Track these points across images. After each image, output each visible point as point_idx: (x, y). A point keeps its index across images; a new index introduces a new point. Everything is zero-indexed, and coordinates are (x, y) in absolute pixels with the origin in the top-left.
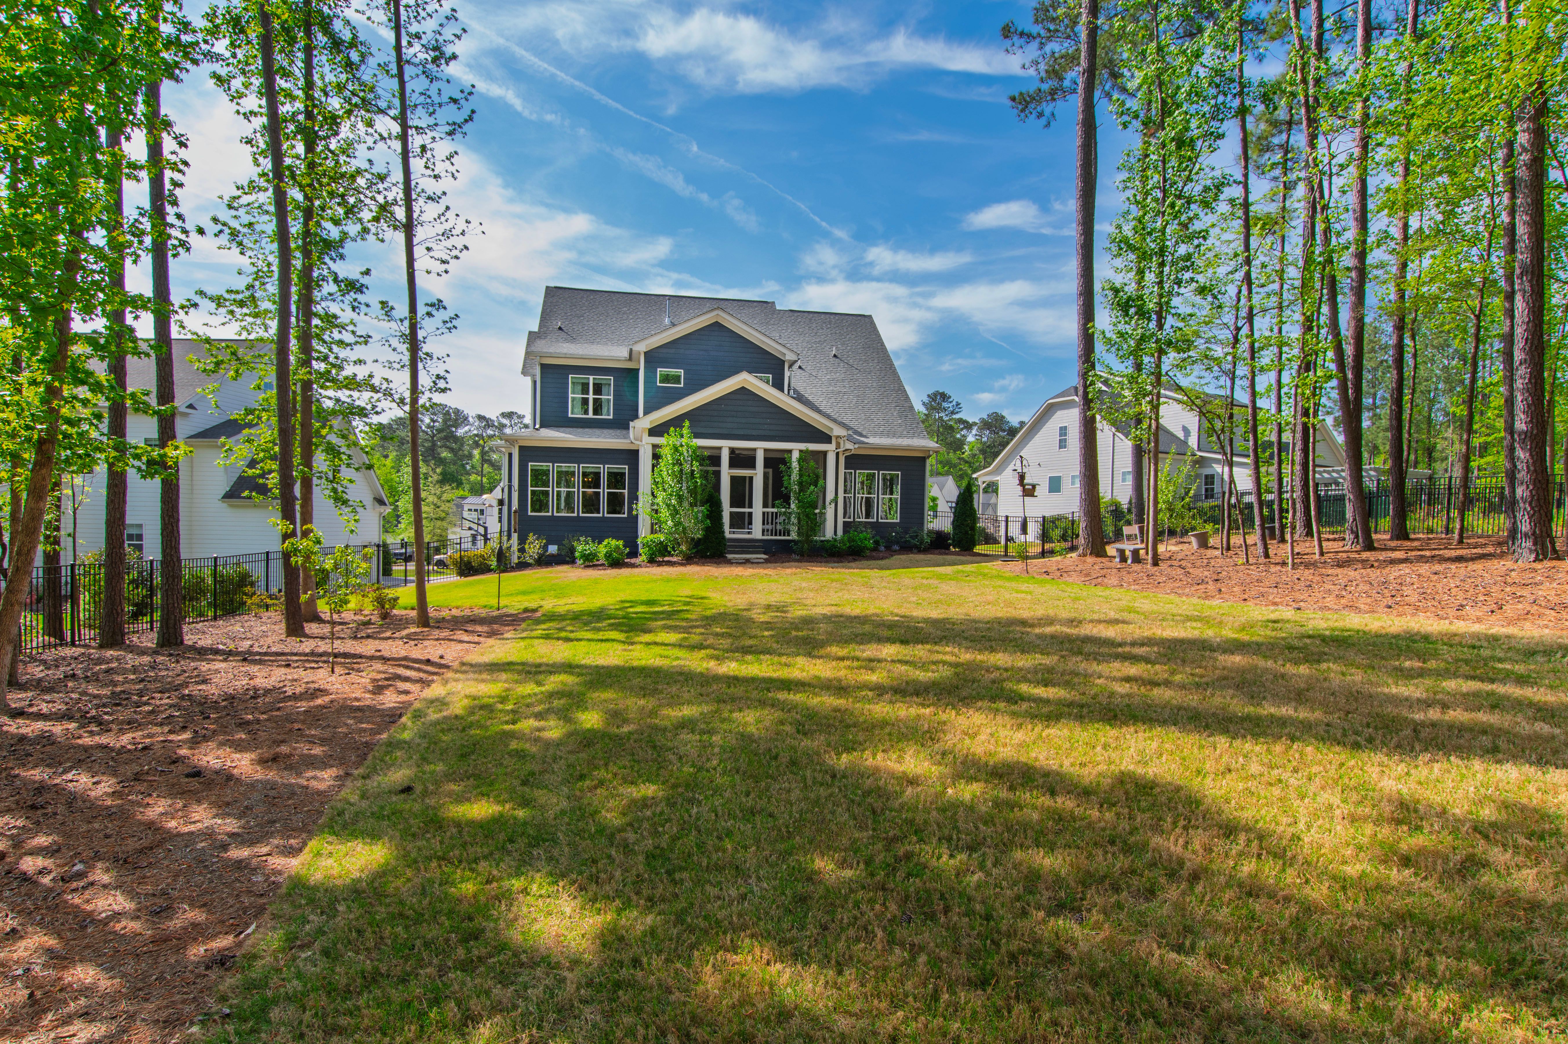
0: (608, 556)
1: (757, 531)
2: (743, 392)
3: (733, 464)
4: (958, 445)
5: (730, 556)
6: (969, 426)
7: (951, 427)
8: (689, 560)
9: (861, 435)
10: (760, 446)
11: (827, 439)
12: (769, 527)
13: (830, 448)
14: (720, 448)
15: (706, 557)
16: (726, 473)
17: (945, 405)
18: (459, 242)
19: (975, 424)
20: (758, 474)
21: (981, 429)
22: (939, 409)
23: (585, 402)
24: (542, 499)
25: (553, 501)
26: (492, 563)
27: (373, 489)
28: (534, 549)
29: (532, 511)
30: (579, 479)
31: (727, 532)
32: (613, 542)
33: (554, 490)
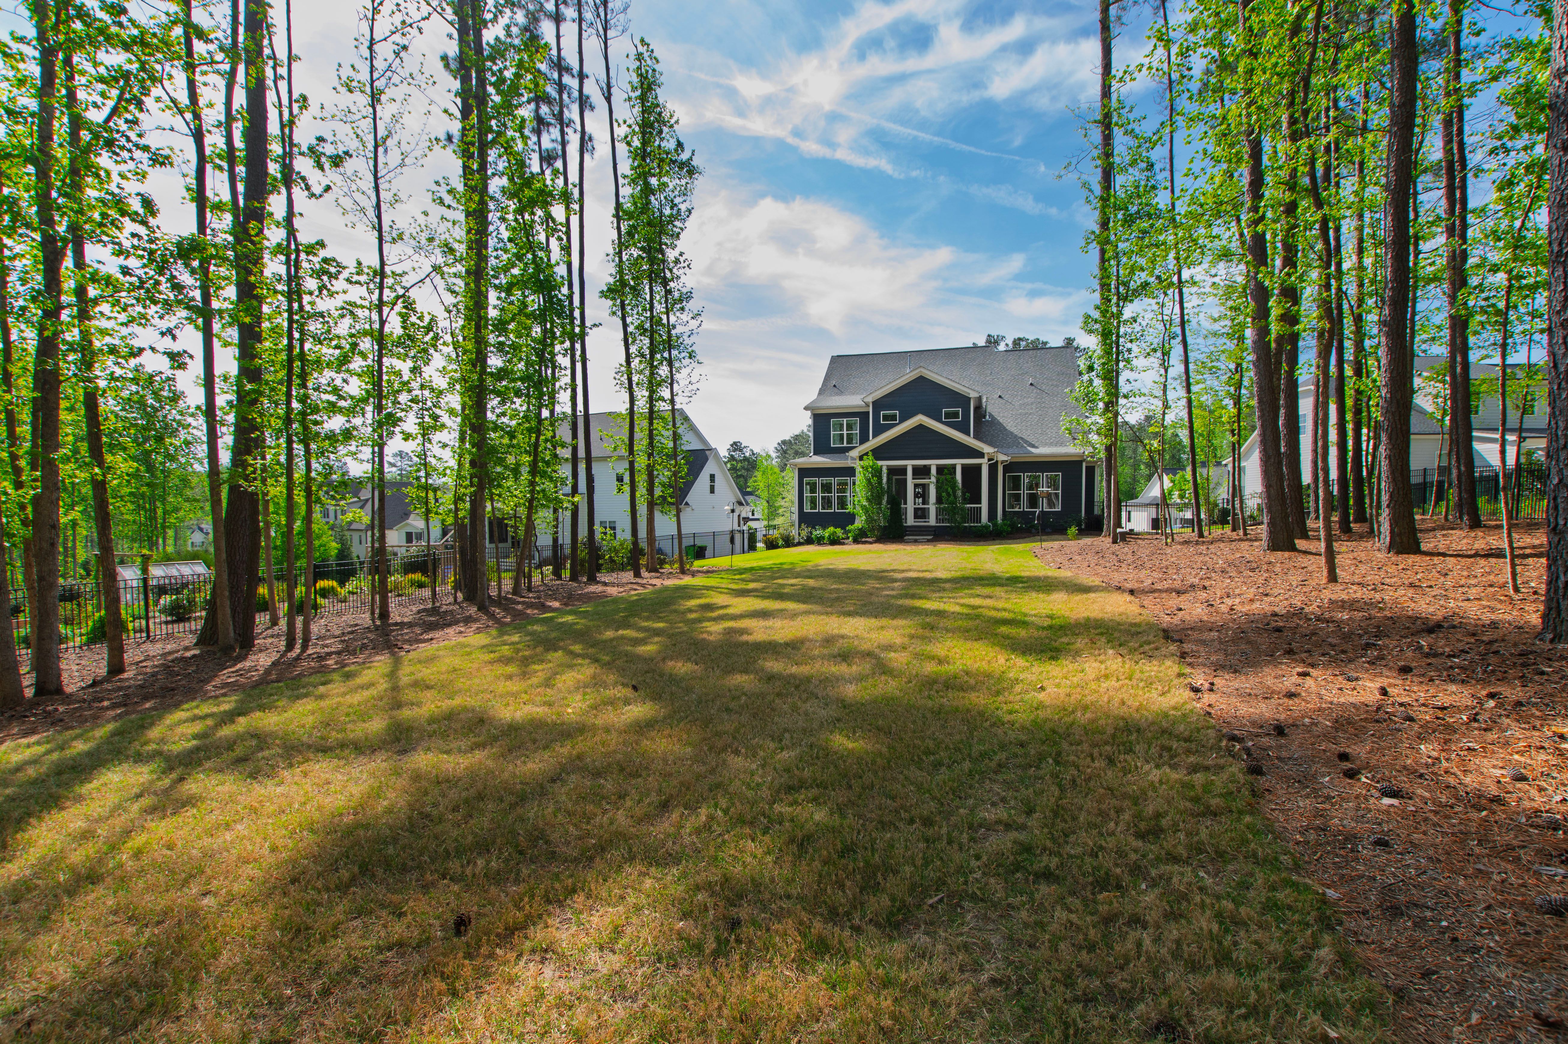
0: (829, 538)
1: (932, 521)
2: (921, 427)
3: (915, 476)
5: (906, 538)
8: (880, 540)
9: (1033, 446)
10: (933, 463)
11: (981, 455)
12: (941, 517)
13: (984, 461)
14: (906, 466)
15: (890, 538)
16: (910, 483)
18: (694, 387)
20: (932, 482)
23: (842, 436)
24: (813, 502)
25: (819, 502)
26: (780, 542)
27: (736, 496)
28: (804, 533)
29: (807, 509)
30: (834, 488)
31: (910, 521)
32: (832, 529)
33: (819, 495)
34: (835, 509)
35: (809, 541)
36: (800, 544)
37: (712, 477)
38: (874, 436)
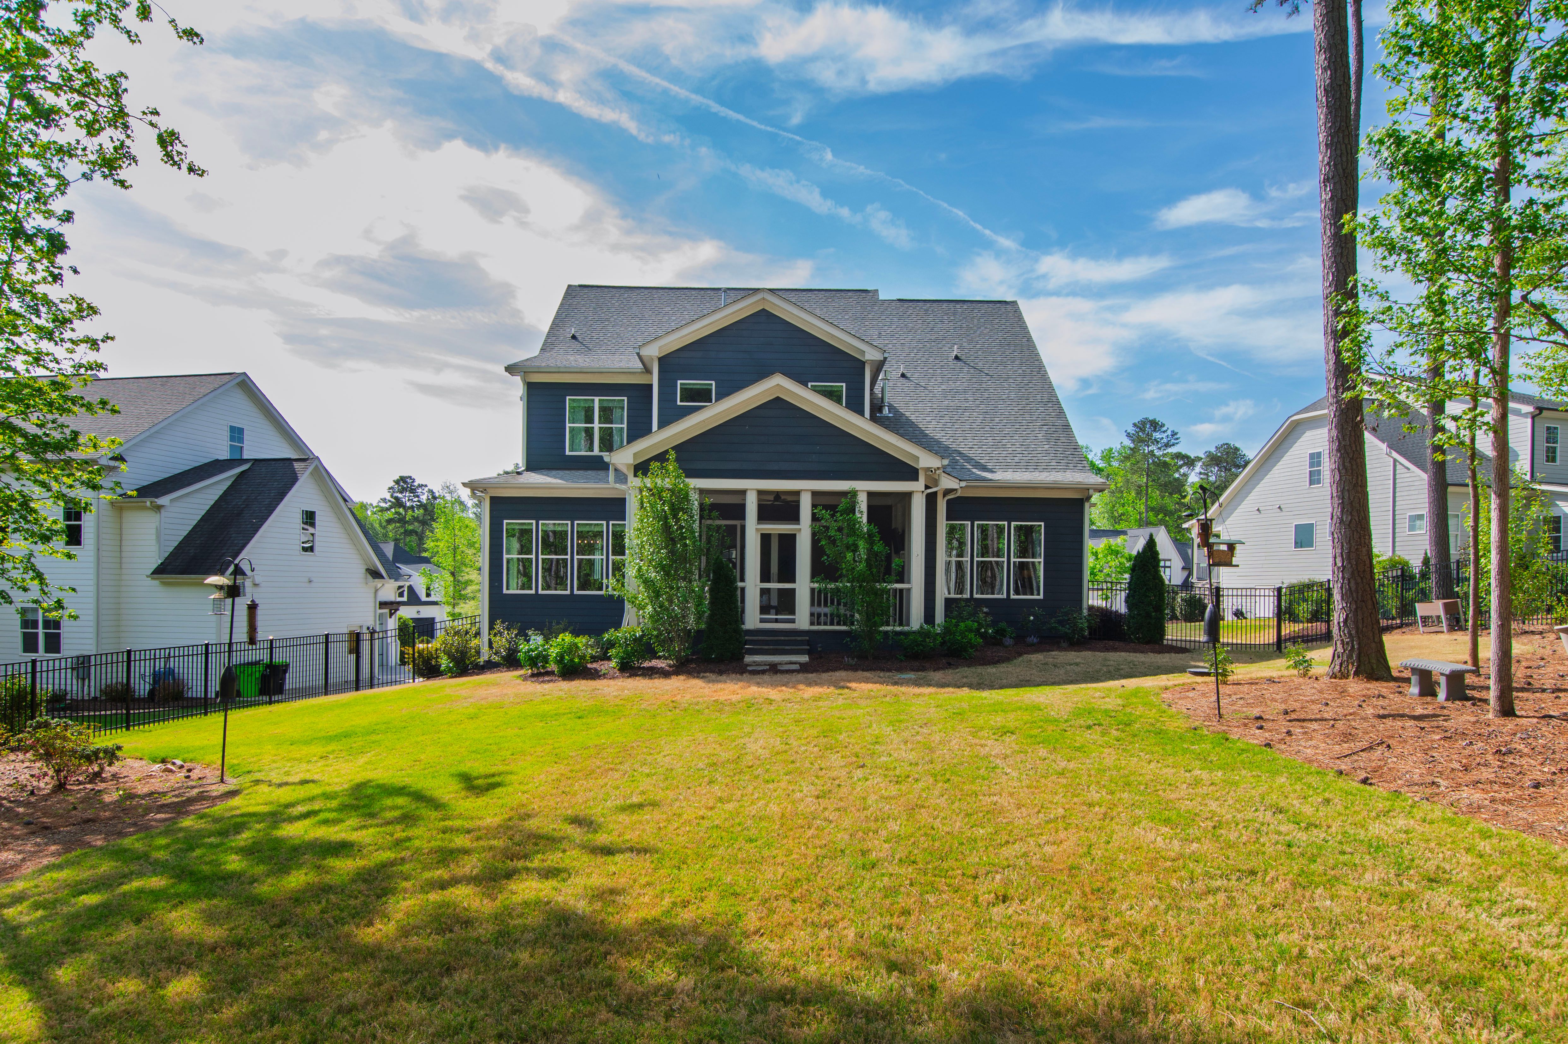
0: (560, 660)
1: (805, 619)
2: (778, 403)
3: (764, 515)
4: (1177, 487)
5: (748, 659)
6: (1190, 462)
7: (1165, 464)
10: (806, 487)
11: (910, 473)
12: (823, 610)
13: (917, 487)
14: (743, 492)
15: (709, 661)
16: (753, 531)
17: (1157, 435)
19: (1199, 459)
20: (802, 531)
21: (1206, 465)
22: (1149, 440)
23: (589, 432)
24: (525, 573)
25: (538, 573)
26: (444, 662)
27: (365, 558)
28: (502, 642)
29: (512, 588)
30: (572, 542)
31: (752, 619)
32: (567, 638)
33: (539, 557)
34: (572, 588)
35: (511, 661)
36: (489, 666)
37: (309, 518)
38: (662, 425)
